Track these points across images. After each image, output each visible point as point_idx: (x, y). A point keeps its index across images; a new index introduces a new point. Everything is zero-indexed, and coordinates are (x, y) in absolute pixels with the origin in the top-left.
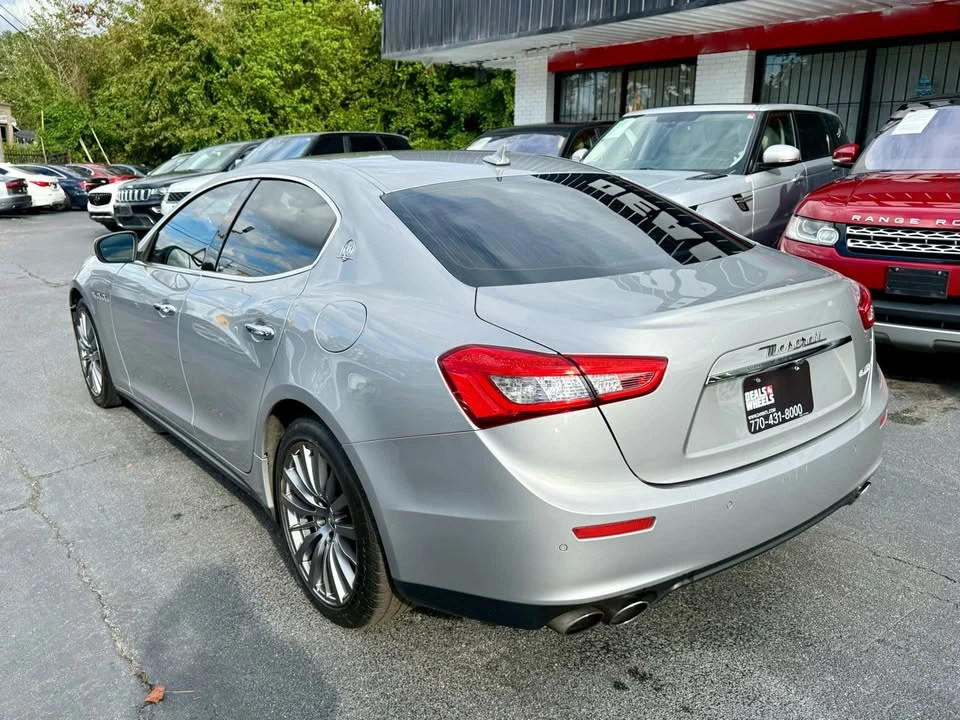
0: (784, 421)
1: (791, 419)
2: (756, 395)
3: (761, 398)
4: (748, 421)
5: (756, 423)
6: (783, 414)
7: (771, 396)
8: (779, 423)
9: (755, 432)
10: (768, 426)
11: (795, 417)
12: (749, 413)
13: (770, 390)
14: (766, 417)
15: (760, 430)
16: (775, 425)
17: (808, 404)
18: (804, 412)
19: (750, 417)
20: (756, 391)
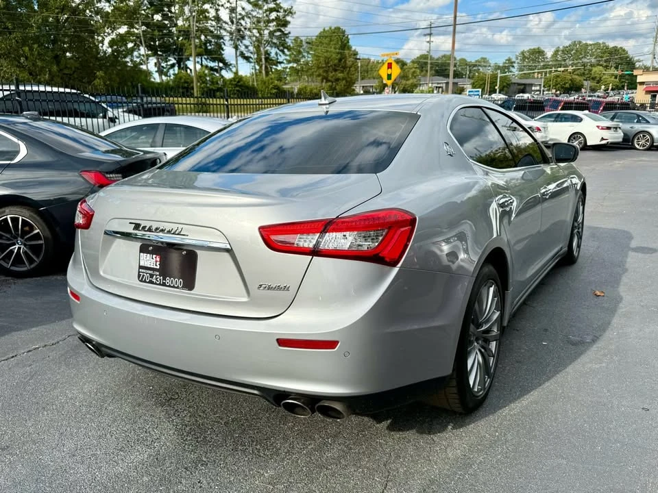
0: (164, 285)
1: (169, 286)
2: (148, 258)
3: (151, 261)
4: (139, 272)
5: (144, 275)
6: (164, 279)
7: (158, 263)
8: (160, 284)
9: (141, 281)
10: (151, 282)
11: (174, 287)
12: (141, 267)
13: (158, 259)
14: (152, 276)
15: (145, 282)
16: (156, 284)
17: (189, 284)
18: (184, 287)
19: (140, 270)
20: (148, 255)
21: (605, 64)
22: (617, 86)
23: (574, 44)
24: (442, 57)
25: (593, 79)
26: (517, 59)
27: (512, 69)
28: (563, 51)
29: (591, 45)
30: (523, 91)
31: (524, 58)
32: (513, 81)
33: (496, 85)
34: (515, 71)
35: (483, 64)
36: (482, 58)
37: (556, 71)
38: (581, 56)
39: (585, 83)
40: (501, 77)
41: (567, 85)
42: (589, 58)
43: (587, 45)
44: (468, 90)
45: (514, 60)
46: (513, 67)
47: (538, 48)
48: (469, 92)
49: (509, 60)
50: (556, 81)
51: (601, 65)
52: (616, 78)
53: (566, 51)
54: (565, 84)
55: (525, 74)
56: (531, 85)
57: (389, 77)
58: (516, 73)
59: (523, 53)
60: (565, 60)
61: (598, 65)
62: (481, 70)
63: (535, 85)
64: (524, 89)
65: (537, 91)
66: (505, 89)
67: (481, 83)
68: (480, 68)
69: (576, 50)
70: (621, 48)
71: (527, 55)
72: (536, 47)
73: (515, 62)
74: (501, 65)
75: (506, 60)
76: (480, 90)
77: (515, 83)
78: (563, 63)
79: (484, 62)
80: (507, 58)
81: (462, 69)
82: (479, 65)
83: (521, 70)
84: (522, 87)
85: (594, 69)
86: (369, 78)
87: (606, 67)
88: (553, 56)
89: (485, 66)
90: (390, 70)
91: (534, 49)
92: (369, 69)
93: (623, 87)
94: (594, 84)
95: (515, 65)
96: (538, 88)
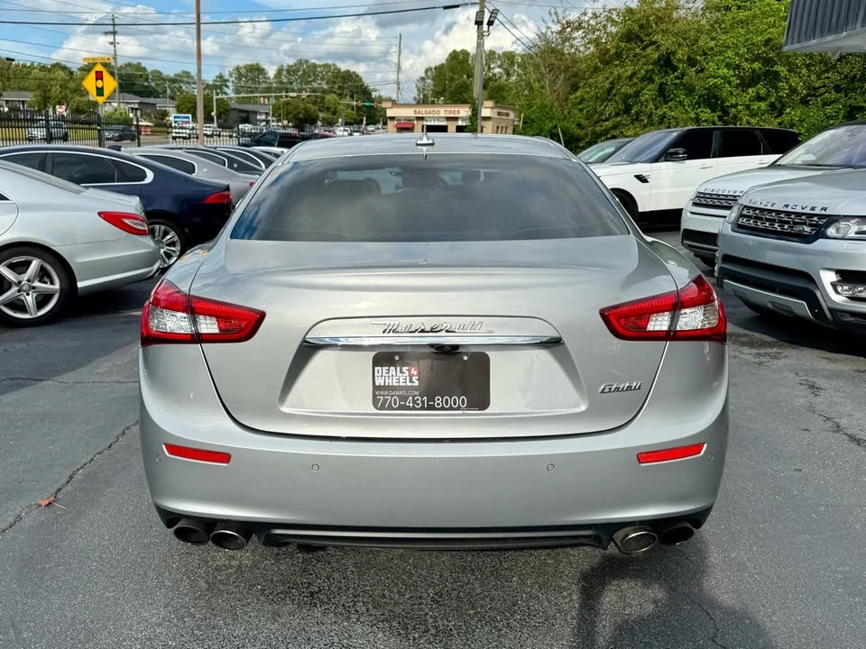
0: (431, 408)
1: (444, 409)
2: (392, 373)
3: (398, 376)
4: (375, 396)
5: (385, 400)
6: (431, 400)
7: (415, 378)
8: (422, 409)
9: (382, 408)
10: (404, 407)
11: (451, 408)
12: (377, 388)
13: (414, 372)
14: (403, 398)
15: (390, 408)
16: (413, 408)
17: (480, 400)
18: (470, 407)
19: (377, 393)
20: (392, 368)
21: (338, 91)
22: (355, 120)
23: (300, 62)
24: (126, 65)
25: (328, 109)
26: (231, 76)
27: (225, 89)
28: (288, 71)
29: (320, 66)
30: (246, 121)
31: (240, 76)
32: (232, 106)
33: (213, 111)
34: (230, 92)
35: (186, 79)
36: (184, 72)
37: (287, 96)
38: (310, 79)
39: (321, 115)
40: (217, 100)
41: (301, 116)
42: (319, 82)
43: (315, 66)
44: (173, 115)
45: (227, 77)
46: (227, 86)
47: (257, 64)
48: (175, 117)
49: (221, 77)
50: (288, 109)
51: (334, 93)
52: (353, 109)
53: (291, 71)
54: (298, 114)
55: (243, 97)
56: (256, 113)
57: (100, 92)
58: (233, 95)
59: (238, 69)
60: (291, 83)
61: (331, 92)
62: (184, 88)
63: (261, 114)
64: (247, 117)
65: (262, 121)
66: (223, 116)
67: (190, 105)
68: (182, 85)
69: (302, 72)
70: (354, 72)
71: (243, 71)
72: (255, 63)
73: (228, 81)
74: (211, 83)
75: (217, 77)
76: (190, 116)
77: (234, 109)
78: (289, 86)
79: (187, 77)
80: (217, 74)
81: (157, 85)
82: (182, 81)
83: (237, 91)
84: (244, 115)
85: (328, 97)
86: (13, 89)
87: (340, 95)
88: (276, 76)
89: (188, 83)
90: (99, 81)
91: (252, 65)
92: (12, 76)
93: (362, 121)
94: (329, 116)
95: (230, 84)
96: (263, 117)
